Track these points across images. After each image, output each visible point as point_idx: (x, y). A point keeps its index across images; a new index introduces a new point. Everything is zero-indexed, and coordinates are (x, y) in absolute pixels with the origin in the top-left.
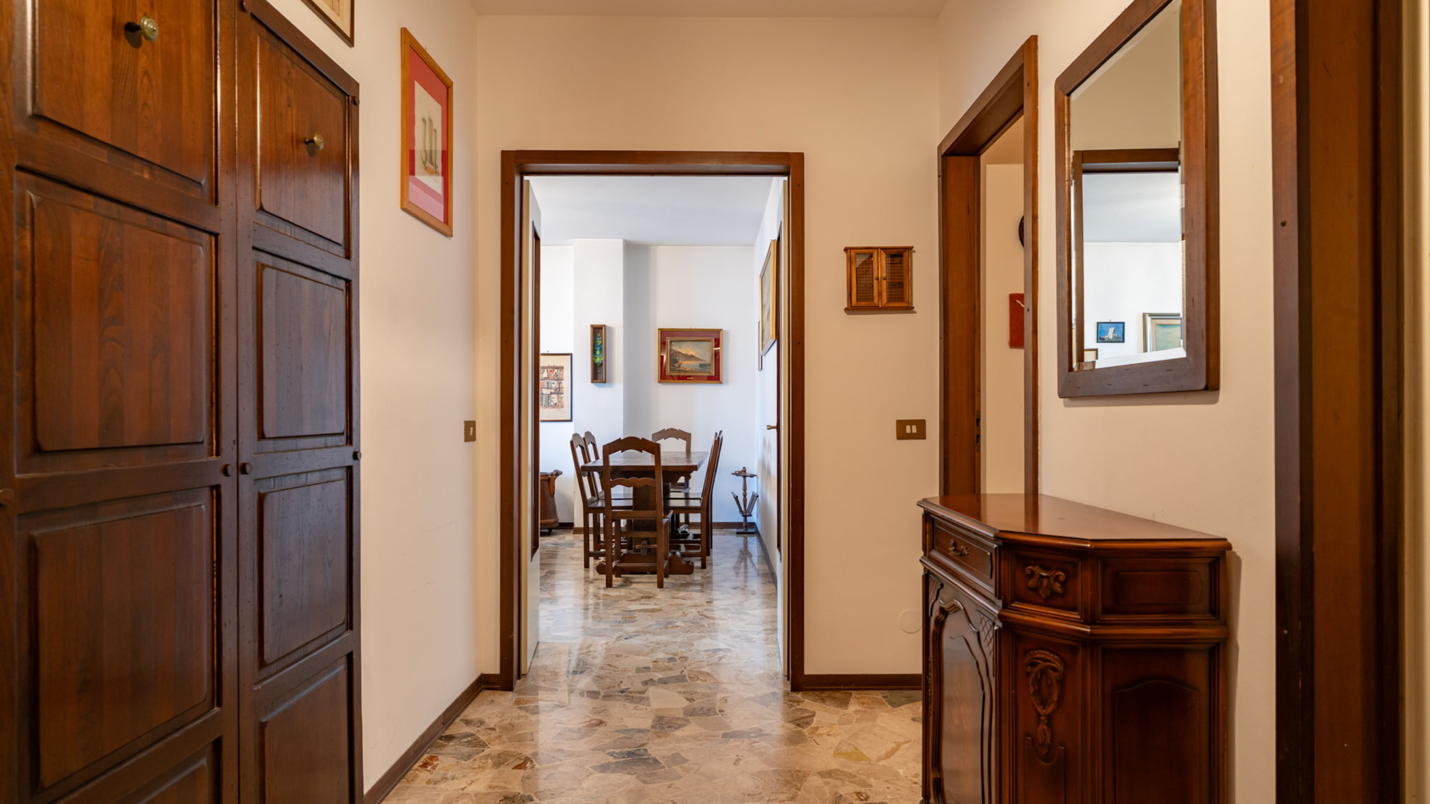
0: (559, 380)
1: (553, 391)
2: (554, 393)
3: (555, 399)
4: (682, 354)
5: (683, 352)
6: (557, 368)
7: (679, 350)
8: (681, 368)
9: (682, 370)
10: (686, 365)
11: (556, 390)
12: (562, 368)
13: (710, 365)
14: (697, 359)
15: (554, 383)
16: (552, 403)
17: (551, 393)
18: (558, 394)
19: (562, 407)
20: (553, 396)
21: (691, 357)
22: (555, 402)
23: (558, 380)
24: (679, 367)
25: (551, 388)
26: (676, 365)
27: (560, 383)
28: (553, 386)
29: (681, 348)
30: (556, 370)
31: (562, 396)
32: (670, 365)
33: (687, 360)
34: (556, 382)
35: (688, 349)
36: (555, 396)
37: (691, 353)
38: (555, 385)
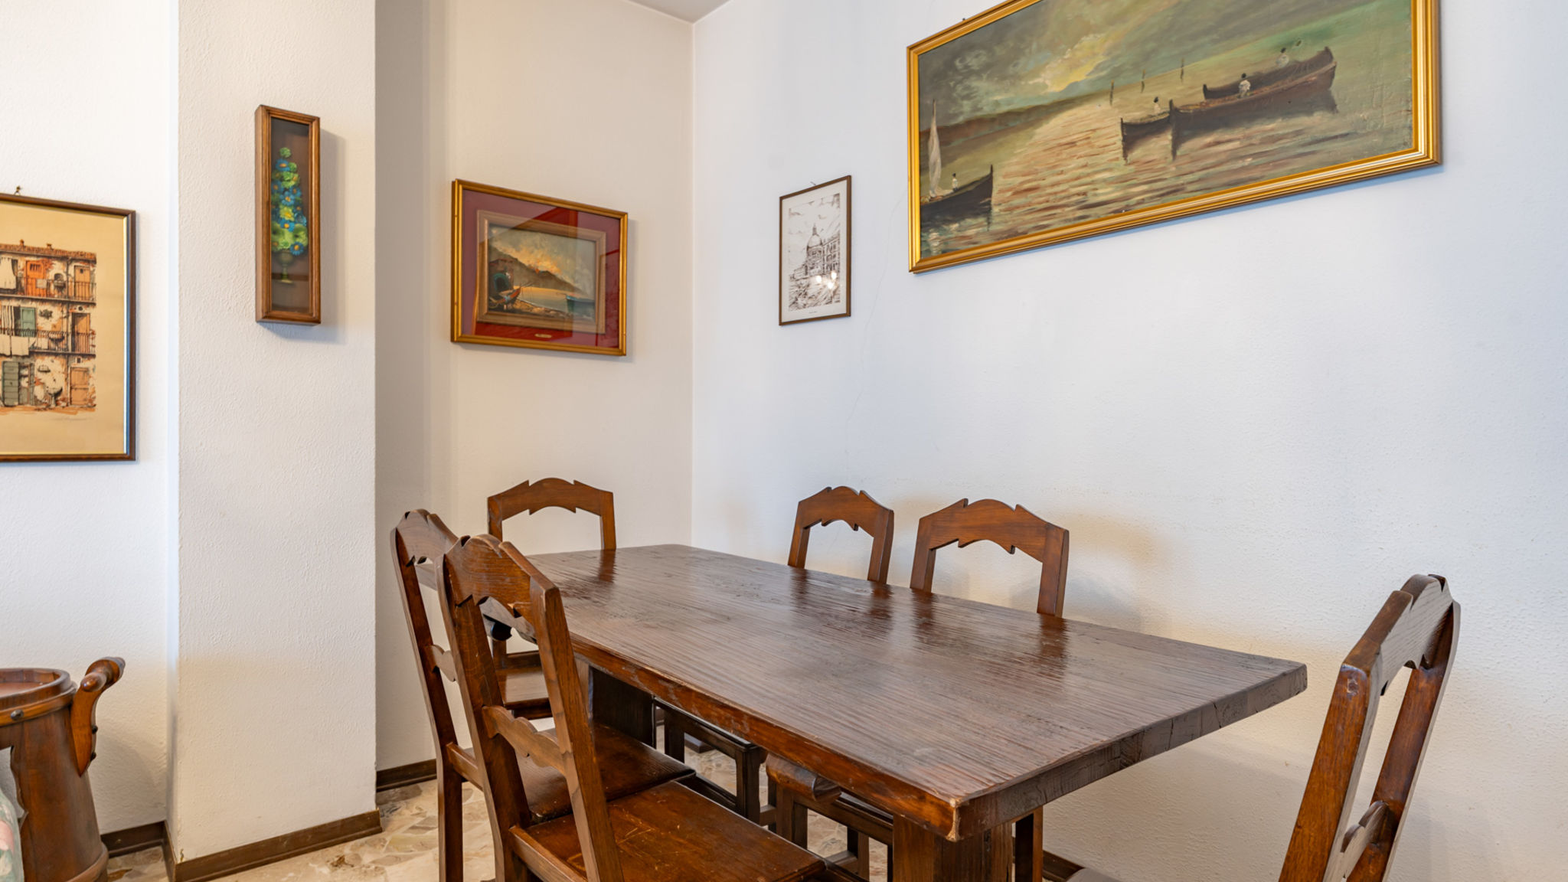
0: (76, 304)
1: (43, 343)
2: (49, 353)
3: (53, 373)
4: (521, 265)
5: (521, 260)
6: (65, 258)
7: (514, 254)
8: (518, 306)
9: (520, 312)
10: (533, 297)
11: (57, 341)
12: (91, 260)
13: (593, 304)
14: (561, 284)
15: (47, 315)
16: (39, 392)
17: (34, 352)
18: (67, 356)
19: (90, 405)
20: (40, 362)
21: (545, 278)
22: (54, 387)
23: (67, 303)
24: (513, 301)
25: (35, 332)
26: (505, 295)
27: (76, 317)
28: (45, 324)
29: (516, 245)
30: (58, 267)
31: (86, 364)
32: (490, 294)
33: (536, 284)
34: (57, 312)
35: (538, 254)
36: (56, 365)
37: (545, 265)
38: (57, 319)
